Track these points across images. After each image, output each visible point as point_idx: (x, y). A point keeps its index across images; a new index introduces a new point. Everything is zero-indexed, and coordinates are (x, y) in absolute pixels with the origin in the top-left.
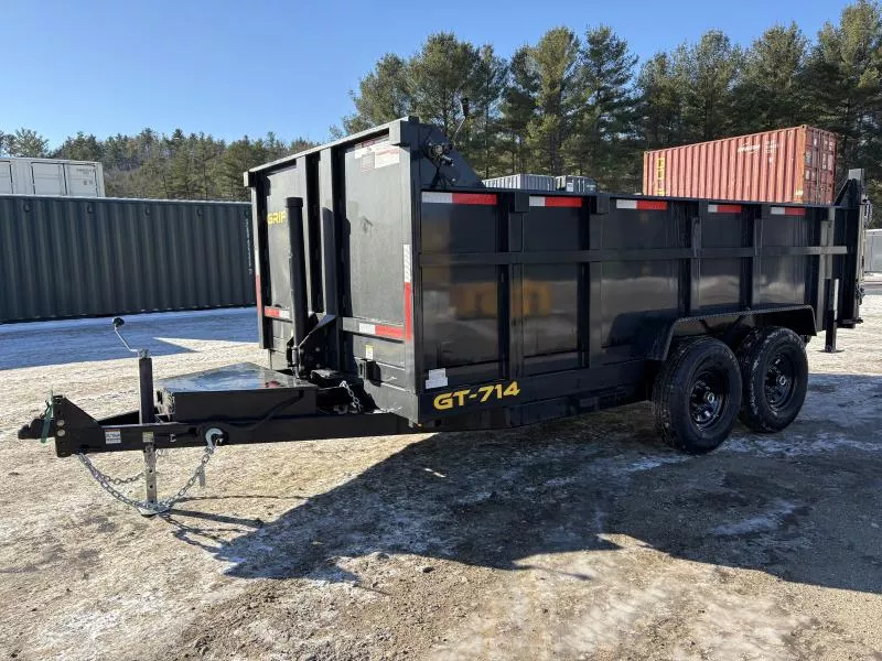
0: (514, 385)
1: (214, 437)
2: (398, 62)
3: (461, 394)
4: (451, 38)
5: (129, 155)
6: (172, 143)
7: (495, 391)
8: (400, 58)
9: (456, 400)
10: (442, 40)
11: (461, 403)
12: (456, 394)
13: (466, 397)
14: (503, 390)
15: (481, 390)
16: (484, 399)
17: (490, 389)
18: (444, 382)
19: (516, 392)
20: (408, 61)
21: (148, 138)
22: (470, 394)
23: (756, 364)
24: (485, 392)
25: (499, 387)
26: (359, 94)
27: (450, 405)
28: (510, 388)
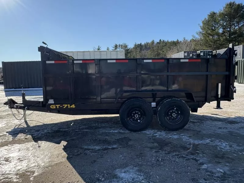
0: (74, 105)
1: (26, 109)
2: (214, 13)
3: (58, 106)
4: (234, 3)
5: (148, 47)
6: (158, 43)
7: (68, 106)
8: (215, 12)
9: (56, 107)
10: (230, 4)
11: (58, 108)
12: (56, 105)
13: (59, 106)
14: (70, 106)
15: (63, 105)
16: (64, 107)
17: (66, 105)
18: (53, 102)
19: (74, 107)
20: (218, 13)
21: (153, 42)
22: (60, 106)
23: (159, 108)
24: (65, 106)
25: (69, 105)
26: (202, 25)
27: (55, 108)
28: (72, 106)
